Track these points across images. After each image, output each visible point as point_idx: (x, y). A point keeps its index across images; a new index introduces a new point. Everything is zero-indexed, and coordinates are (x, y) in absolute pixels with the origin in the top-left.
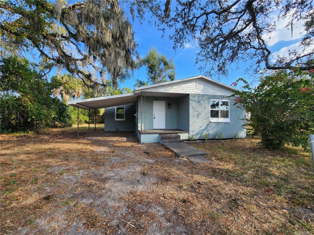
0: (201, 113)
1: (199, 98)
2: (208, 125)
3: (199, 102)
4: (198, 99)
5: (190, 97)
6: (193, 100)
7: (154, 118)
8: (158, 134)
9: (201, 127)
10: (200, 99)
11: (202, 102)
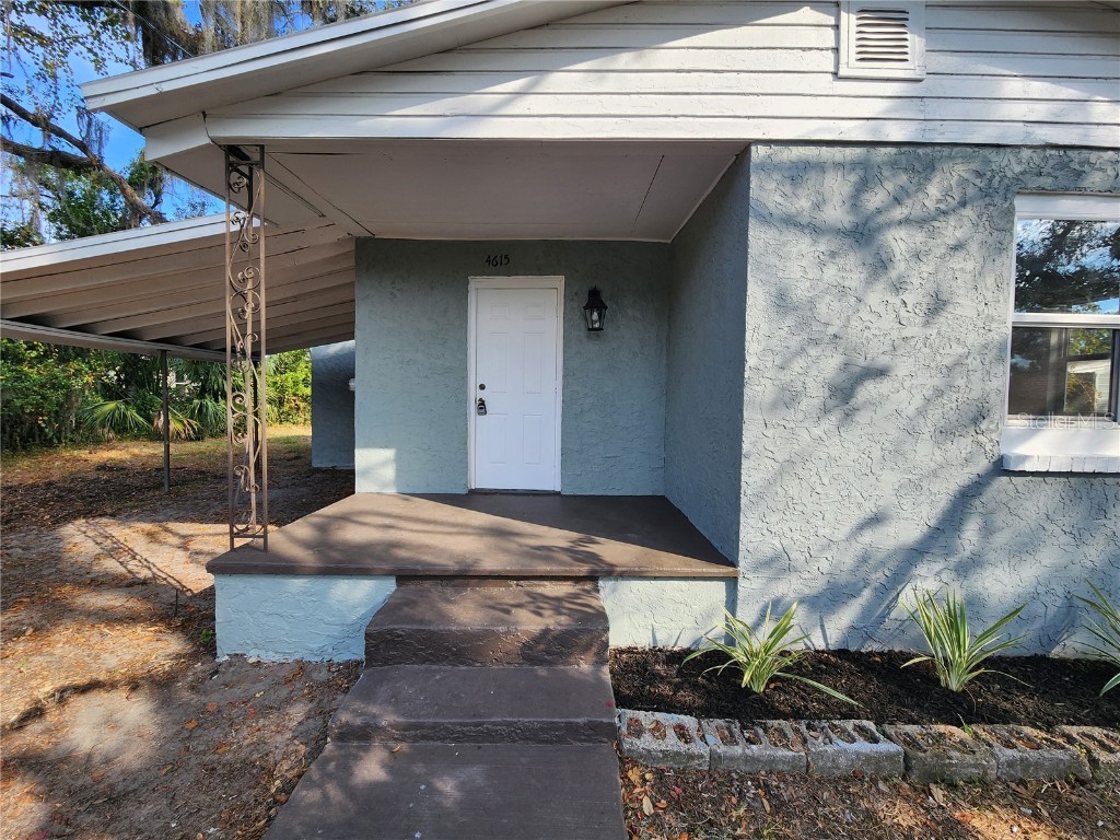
0: (883, 361)
1: (863, 186)
2: (967, 497)
3: (862, 234)
4: (854, 202)
5: (764, 191)
6: (790, 222)
7: (482, 406)
8: (387, 574)
9: (876, 520)
10: (875, 199)
11: (899, 242)
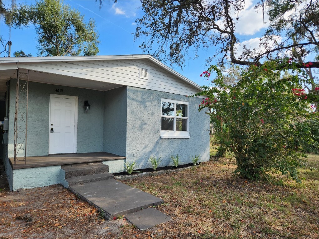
0: (146, 122)
1: (143, 95)
2: (157, 143)
3: (143, 102)
4: (142, 98)
5: (129, 94)
6: (133, 99)
7: (52, 130)
8: (60, 165)
9: (146, 147)
10: (145, 97)
11: (148, 104)
